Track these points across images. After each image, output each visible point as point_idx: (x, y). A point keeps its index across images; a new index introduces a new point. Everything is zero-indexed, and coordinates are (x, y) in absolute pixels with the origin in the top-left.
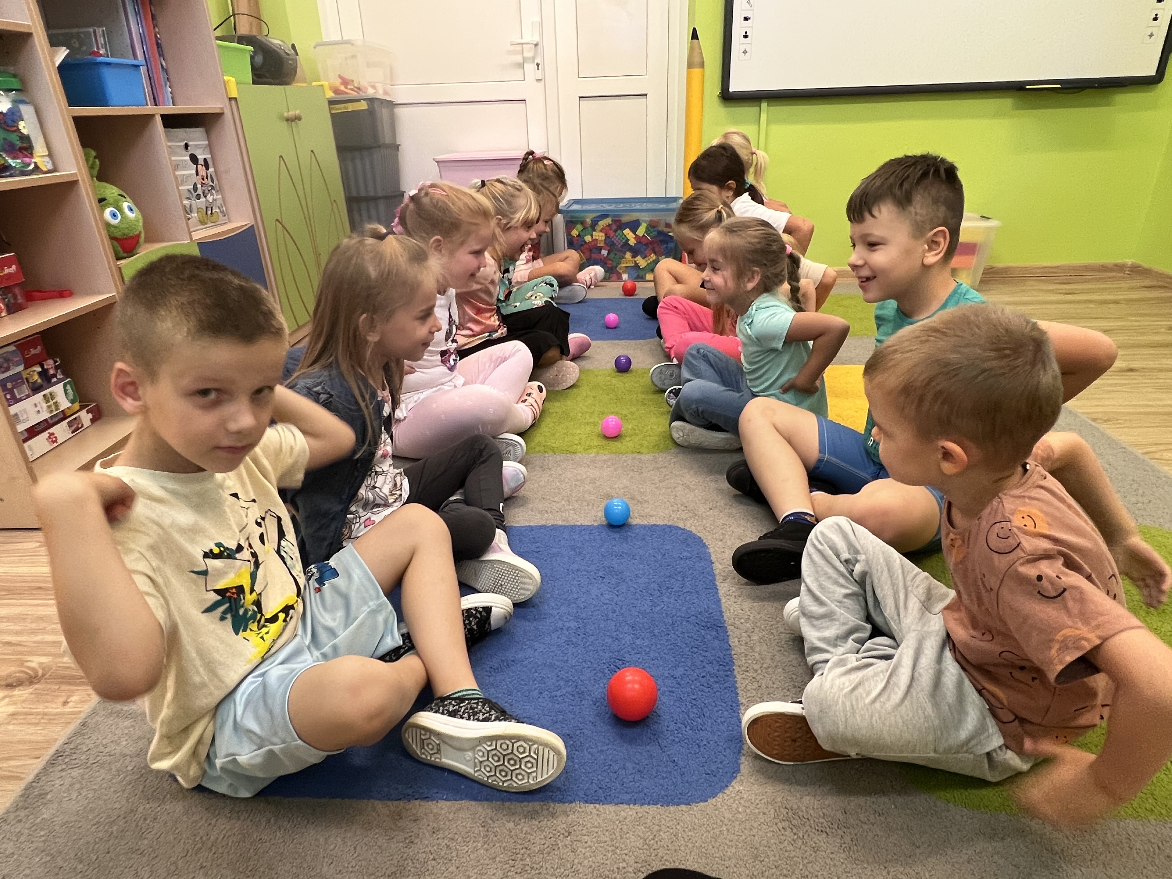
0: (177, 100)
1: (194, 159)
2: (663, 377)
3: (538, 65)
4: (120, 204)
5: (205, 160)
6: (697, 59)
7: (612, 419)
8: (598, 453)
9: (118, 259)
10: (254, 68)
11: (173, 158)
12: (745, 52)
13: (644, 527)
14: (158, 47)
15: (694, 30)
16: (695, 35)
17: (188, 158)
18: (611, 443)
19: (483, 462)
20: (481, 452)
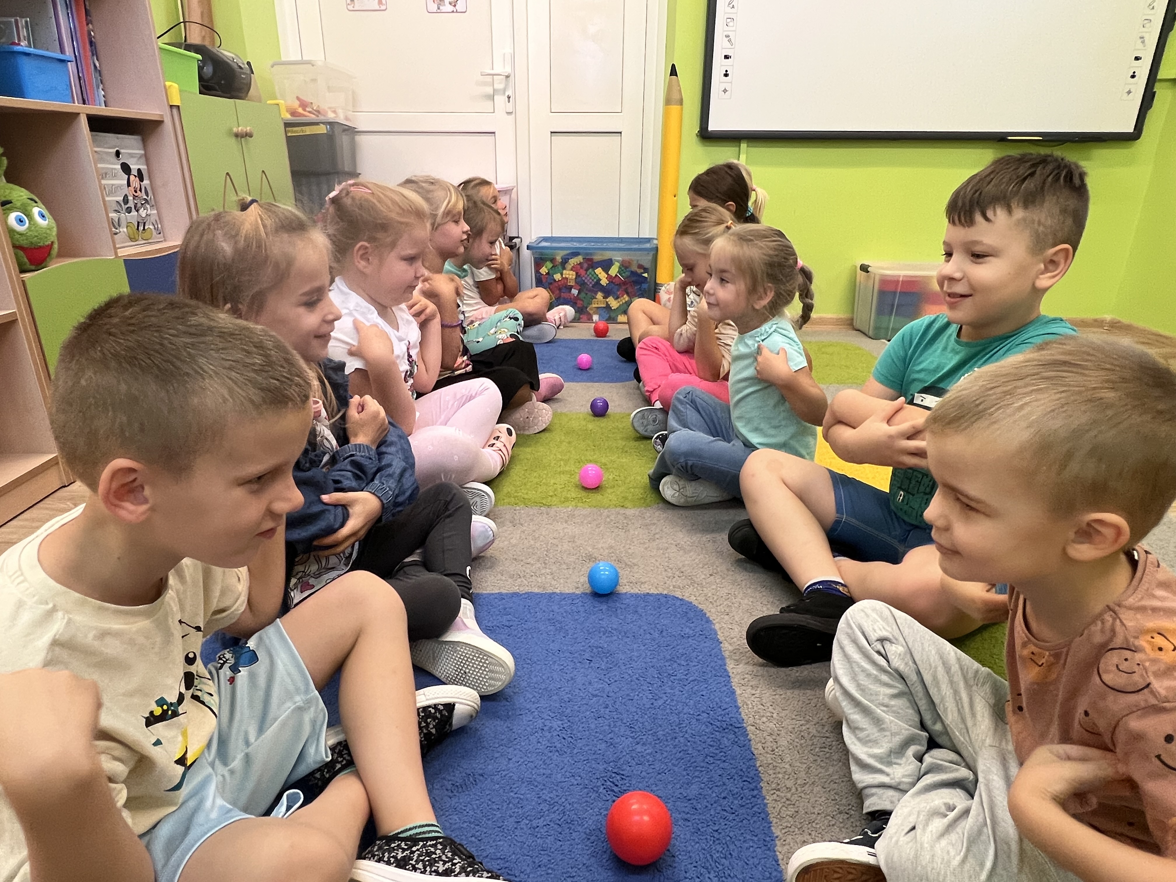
0: (109, 103)
1: (126, 168)
2: (645, 423)
3: (509, 97)
4: (29, 208)
5: (139, 171)
6: (675, 96)
7: (591, 468)
8: (576, 506)
9: (23, 271)
10: (201, 78)
11: (99, 166)
12: (725, 91)
13: (636, 596)
14: (91, 46)
15: (673, 66)
16: (673, 72)
17: (119, 167)
18: (591, 495)
19: (449, 516)
20: (447, 504)
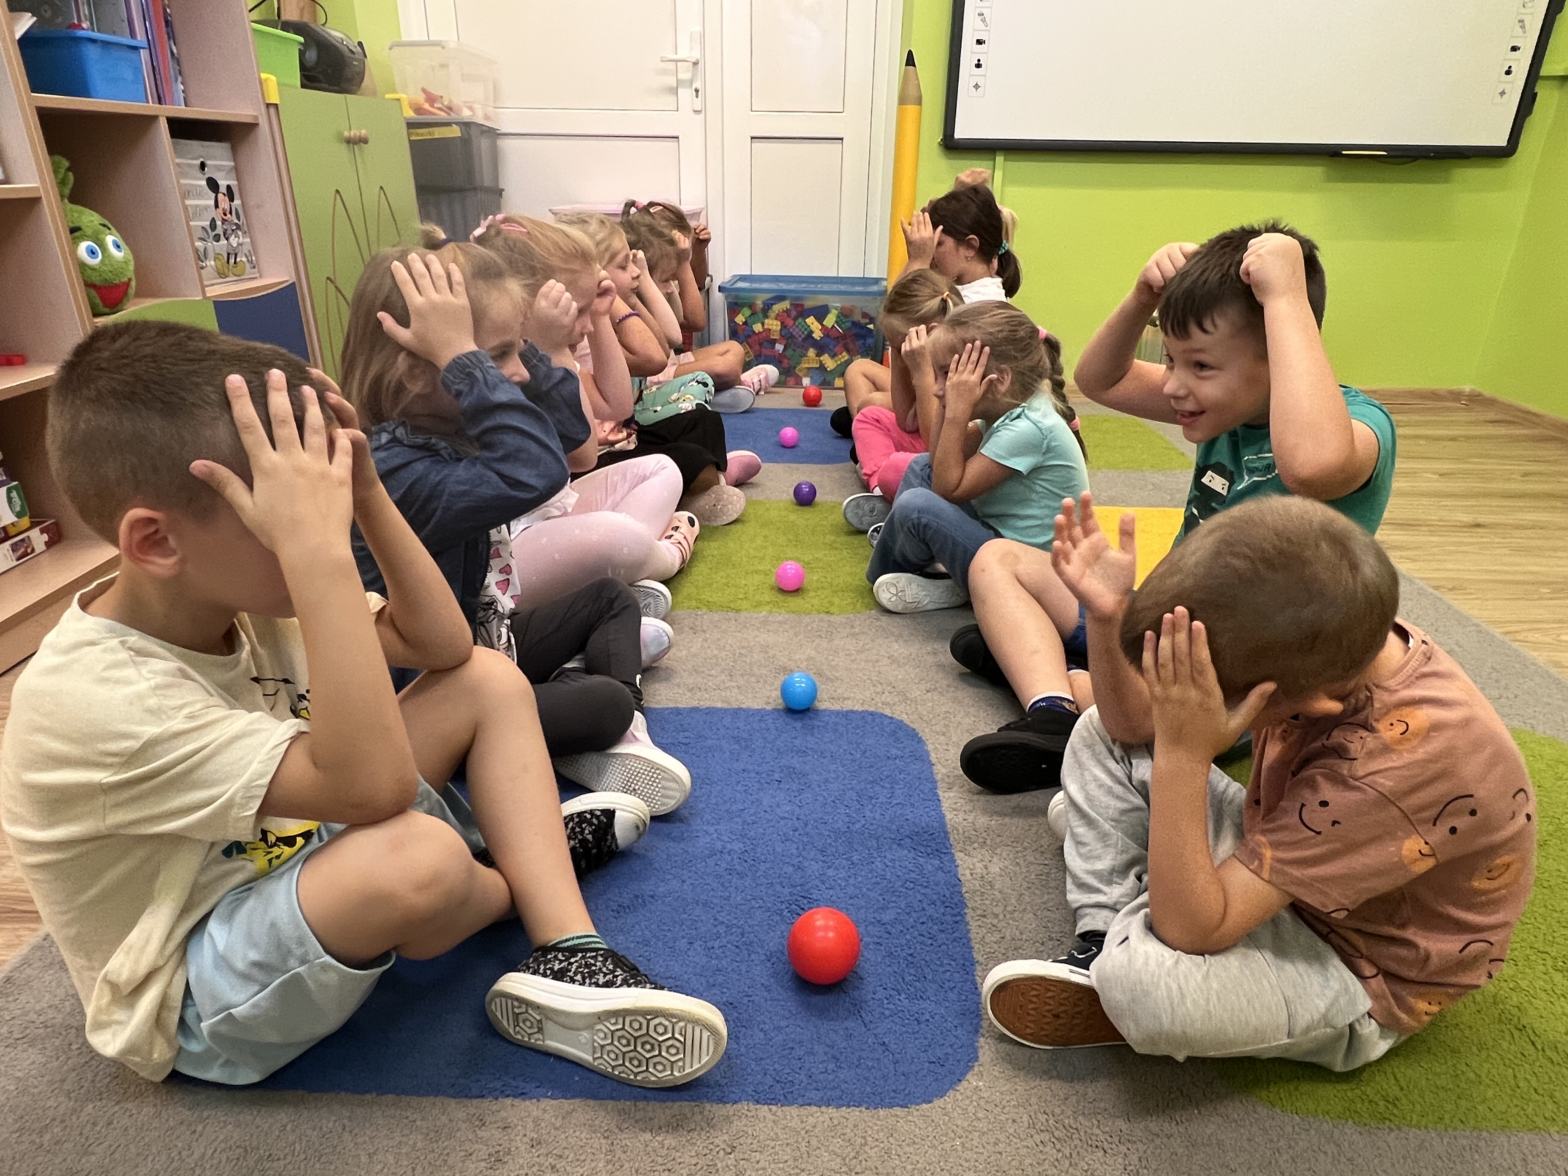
0: (192, 100)
1: (213, 185)
2: (861, 512)
3: (697, 91)
4: (102, 236)
5: (229, 188)
6: (912, 92)
7: (791, 566)
8: (770, 612)
9: (96, 315)
10: (303, 67)
11: (183, 181)
13: (838, 713)
14: (167, 26)
15: (910, 53)
16: (910, 61)
17: (204, 183)
18: (789, 598)
19: (614, 616)
20: (611, 602)
